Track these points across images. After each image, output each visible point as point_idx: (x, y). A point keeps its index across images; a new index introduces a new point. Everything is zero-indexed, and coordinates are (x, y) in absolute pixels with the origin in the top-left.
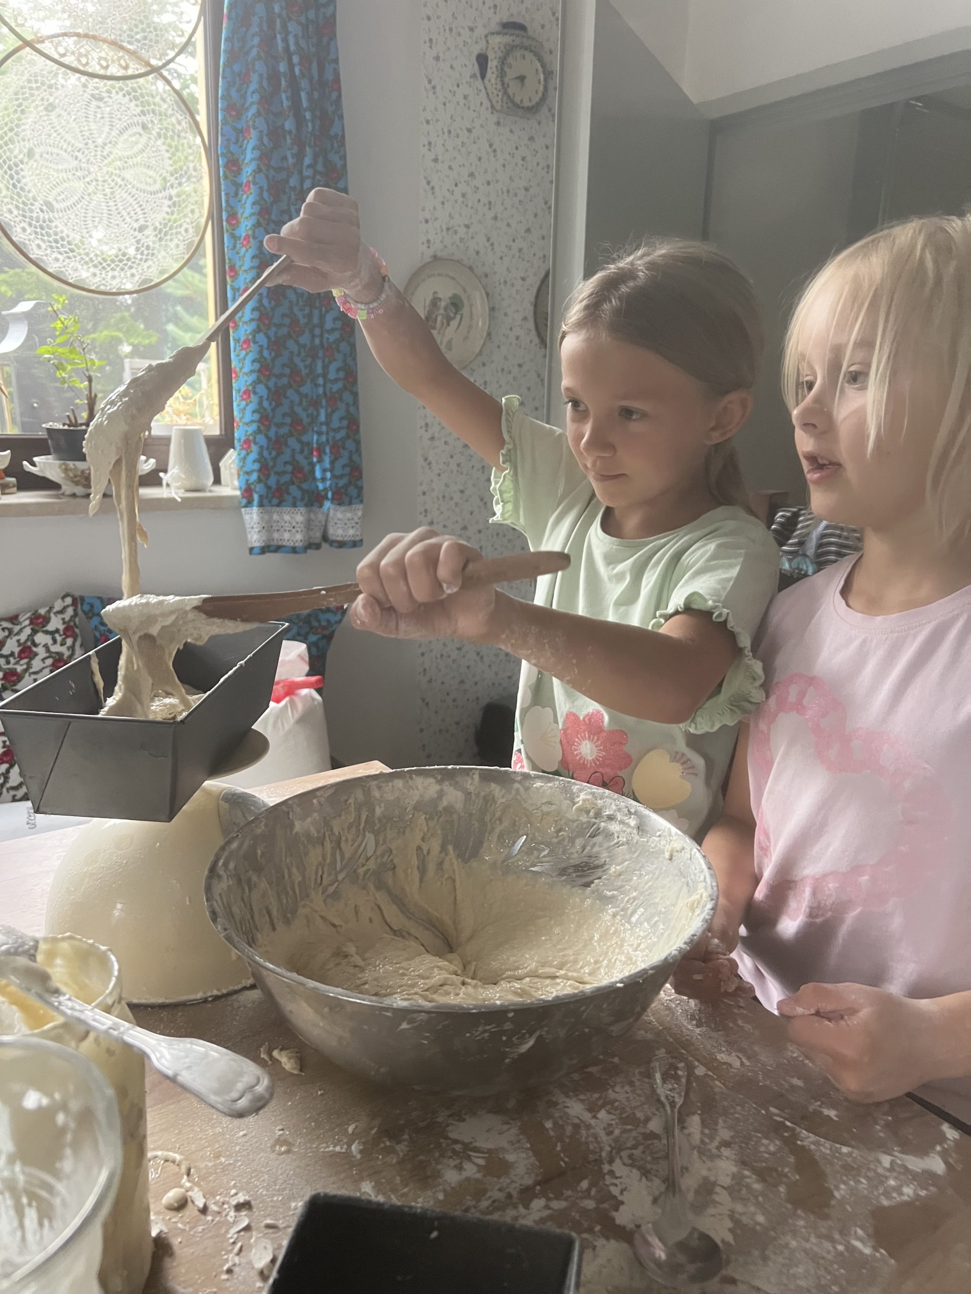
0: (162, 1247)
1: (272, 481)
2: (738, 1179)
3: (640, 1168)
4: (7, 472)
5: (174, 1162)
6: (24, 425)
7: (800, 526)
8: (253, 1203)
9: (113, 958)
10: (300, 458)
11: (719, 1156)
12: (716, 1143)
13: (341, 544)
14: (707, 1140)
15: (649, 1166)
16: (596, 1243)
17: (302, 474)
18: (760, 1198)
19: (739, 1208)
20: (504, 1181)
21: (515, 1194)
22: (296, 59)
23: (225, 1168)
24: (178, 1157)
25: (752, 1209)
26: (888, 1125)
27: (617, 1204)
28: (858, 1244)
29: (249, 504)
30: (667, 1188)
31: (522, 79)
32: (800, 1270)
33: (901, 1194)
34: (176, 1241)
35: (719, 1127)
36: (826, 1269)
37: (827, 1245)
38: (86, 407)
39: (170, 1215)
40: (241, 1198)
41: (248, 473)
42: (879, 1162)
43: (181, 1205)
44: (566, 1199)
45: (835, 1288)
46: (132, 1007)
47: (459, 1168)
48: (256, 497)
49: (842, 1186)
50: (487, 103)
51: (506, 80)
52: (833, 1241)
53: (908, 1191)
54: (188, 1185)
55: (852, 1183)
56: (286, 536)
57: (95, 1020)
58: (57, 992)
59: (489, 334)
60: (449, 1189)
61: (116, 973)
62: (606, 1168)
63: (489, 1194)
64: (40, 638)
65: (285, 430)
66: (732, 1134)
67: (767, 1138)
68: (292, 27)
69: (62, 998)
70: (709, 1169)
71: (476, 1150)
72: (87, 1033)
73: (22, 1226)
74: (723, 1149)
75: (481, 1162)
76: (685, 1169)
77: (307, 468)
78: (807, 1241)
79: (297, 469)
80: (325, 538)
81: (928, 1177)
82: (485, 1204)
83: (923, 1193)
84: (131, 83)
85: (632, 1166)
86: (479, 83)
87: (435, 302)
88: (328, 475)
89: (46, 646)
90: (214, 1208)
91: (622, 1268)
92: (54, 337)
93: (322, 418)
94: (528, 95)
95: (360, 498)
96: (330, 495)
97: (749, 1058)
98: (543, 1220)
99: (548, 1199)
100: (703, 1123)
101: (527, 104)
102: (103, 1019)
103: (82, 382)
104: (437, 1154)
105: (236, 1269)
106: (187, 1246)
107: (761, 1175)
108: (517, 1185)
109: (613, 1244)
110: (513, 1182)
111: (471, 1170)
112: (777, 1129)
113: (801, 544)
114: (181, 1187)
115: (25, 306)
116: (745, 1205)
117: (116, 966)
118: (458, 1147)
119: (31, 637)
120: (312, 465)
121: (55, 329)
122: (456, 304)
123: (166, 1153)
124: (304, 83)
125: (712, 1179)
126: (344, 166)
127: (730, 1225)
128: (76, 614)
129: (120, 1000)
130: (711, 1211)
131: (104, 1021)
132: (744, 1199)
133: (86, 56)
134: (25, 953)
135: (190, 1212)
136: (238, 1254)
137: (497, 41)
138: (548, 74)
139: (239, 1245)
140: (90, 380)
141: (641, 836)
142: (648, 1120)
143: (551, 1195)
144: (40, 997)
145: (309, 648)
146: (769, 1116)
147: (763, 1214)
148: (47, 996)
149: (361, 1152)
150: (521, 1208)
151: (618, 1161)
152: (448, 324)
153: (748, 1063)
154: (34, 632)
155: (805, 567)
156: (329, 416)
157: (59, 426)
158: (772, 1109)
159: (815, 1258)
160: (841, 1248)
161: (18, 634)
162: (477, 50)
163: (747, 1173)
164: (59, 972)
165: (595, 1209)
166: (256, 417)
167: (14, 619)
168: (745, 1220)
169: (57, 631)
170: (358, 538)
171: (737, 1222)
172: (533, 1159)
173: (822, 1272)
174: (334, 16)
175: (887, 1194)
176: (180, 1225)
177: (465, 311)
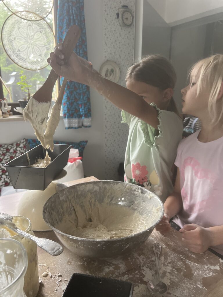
0: (42, 285)
1: (70, 112)
2: (172, 271)
3: (149, 268)
4: (11, 111)
5: (45, 266)
6: (14, 100)
7: (190, 121)
8: (62, 275)
9: (29, 221)
10: (77, 107)
11: (168, 266)
12: (167, 263)
13: (86, 127)
14: (165, 262)
15: (152, 268)
16: (139, 285)
17: (77, 111)
18: (177, 275)
19: (172, 277)
20: (119, 271)
21: (121, 274)
22: (75, 15)
23: (56, 268)
24: (46, 265)
25: (175, 278)
26: (207, 259)
27: (144, 276)
28: (199, 286)
29: (65, 117)
30: (155, 273)
31: (127, 19)
32: (185, 291)
33: (209, 274)
34: (45, 284)
35: (168, 259)
36: (191, 291)
37: (192, 286)
38: (28, 96)
39: (44, 278)
40: (60, 274)
41: (65, 111)
42: (205, 267)
43: (46, 276)
44: (132, 275)
45: (193, 295)
46: (34, 232)
47: (109, 268)
48: (67, 116)
49: (196, 273)
50: (119, 24)
51: (123, 19)
52: (193, 285)
53: (211, 274)
54: (48, 271)
55: (198, 272)
56: (74, 125)
57: (25, 234)
58: (17, 228)
59: (120, 78)
60: (106, 273)
61: (30, 224)
62: (142, 268)
63: (115, 274)
64: (18, 149)
65: (73, 101)
66: (171, 261)
67: (179, 262)
68: (74, 8)
69: (18, 230)
70: (165, 269)
71: (113, 264)
72: (23, 237)
73: (7, 279)
74: (169, 264)
75: (114, 267)
76: (160, 269)
77: (78, 109)
78: (187, 285)
79: (76, 109)
80: (83, 125)
81: (216, 271)
82: (114, 276)
83: (214, 274)
84: (38, 22)
85: (148, 268)
86: (117, 20)
87: (107, 71)
88: (83, 111)
89: (20, 151)
90: (53, 276)
91: (144, 290)
92: (20, 80)
93: (82, 97)
94: (128, 22)
95: (90, 116)
96: (84, 115)
97: (176, 244)
98: (127, 280)
99: (129, 275)
100: (164, 258)
101: (128, 24)
102: (26, 234)
103: (27, 90)
104: (104, 265)
105: (58, 290)
106: (47, 285)
107: (177, 270)
108: (122, 272)
109: (143, 285)
110: (121, 271)
111: (111, 268)
112: (182, 259)
113: (190, 126)
114: (47, 272)
115: (14, 73)
116: (173, 277)
117: (30, 223)
118: (108, 263)
119: (16, 149)
120: (79, 109)
121: (21, 78)
122: (112, 71)
123: (43, 264)
124: (76, 21)
125: (166, 271)
126: (86, 40)
127: (170, 281)
128: (26, 143)
129: (31, 230)
130: (165, 278)
131: (26, 235)
132: (173, 275)
133: (27, 16)
134: (10, 220)
135: (48, 277)
136: (58, 287)
137: (122, 10)
138: (133, 17)
139: (59, 285)
140: (29, 90)
141: (142, 194)
142: (152, 257)
143: (129, 274)
144: (13, 229)
145: (79, 151)
146: (180, 257)
147: (177, 279)
148: (14, 229)
149: (87, 264)
150: (122, 277)
151: (145, 267)
152: (110, 75)
153: (175, 245)
154: (17, 147)
155: (191, 131)
156: (83, 97)
157: (22, 100)
158: (180, 255)
159: (189, 289)
160: (195, 286)
161: (13, 148)
162: (116, 12)
163: (174, 269)
164: (17, 224)
165: (139, 277)
166: (66, 98)
167: (12, 144)
168: (173, 280)
169: (22, 147)
170: (90, 125)
171: (171, 281)
172: (125, 266)
173: (190, 292)
174: (83, 5)
175: (206, 275)
176: (46, 280)
177: (114, 72)
